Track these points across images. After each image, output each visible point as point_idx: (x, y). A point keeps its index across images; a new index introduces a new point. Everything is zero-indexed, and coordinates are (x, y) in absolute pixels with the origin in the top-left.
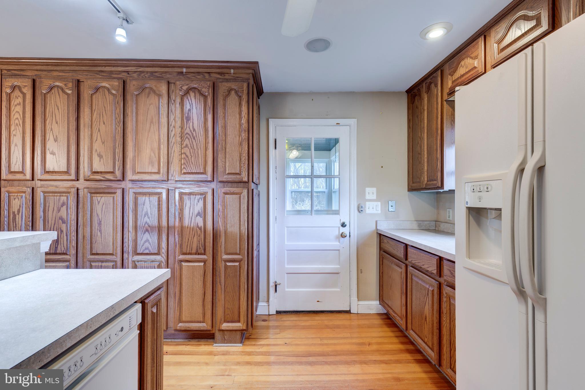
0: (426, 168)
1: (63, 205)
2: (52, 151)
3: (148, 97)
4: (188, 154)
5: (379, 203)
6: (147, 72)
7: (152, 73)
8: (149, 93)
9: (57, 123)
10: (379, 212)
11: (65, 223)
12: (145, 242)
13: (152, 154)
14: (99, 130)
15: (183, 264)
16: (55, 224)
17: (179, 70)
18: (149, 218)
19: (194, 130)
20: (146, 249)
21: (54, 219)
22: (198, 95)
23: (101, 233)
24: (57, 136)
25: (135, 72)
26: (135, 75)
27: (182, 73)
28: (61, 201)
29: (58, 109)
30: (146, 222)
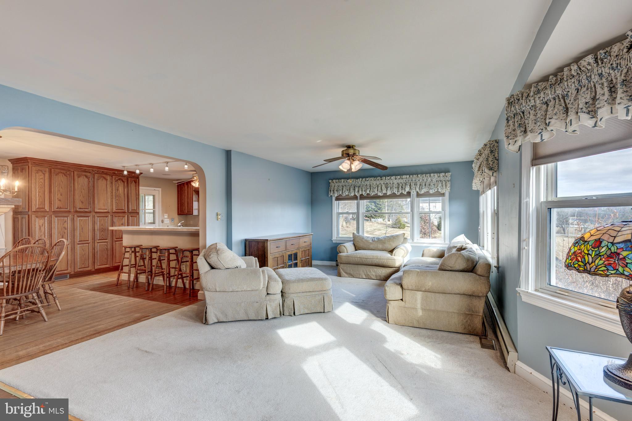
0: (186, 208)
1: (65, 222)
2: (60, 200)
3: (102, 181)
4: (118, 202)
5: (168, 219)
6: (101, 171)
7: (103, 172)
8: (103, 179)
9: (62, 188)
10: (169, 222)
11: (66, 229)
12: (102, 235)
13: (104, 202)
14: (82, 192)
15: (116, 242)
16: (61, 230)
17: (114, 172)
18: (103, 226)
19: (120, 194)
20: (102, 238)
21: (61, 227)
22: (121, 181)
23: (83, 233)
24: (62, 193)
25: (96, 170)
26: (96, 172)
27: (115, 173)
28: (65, 220)
29: (62, 182)
30: (102, 228)
